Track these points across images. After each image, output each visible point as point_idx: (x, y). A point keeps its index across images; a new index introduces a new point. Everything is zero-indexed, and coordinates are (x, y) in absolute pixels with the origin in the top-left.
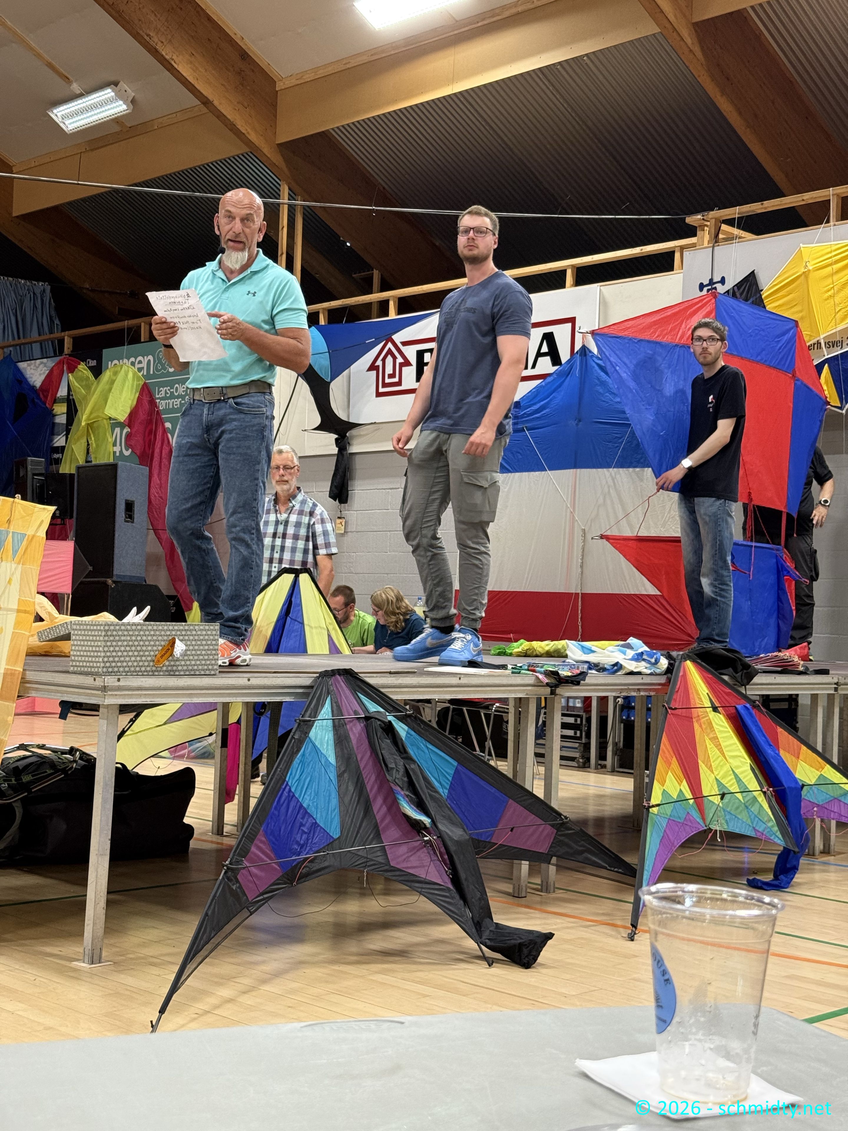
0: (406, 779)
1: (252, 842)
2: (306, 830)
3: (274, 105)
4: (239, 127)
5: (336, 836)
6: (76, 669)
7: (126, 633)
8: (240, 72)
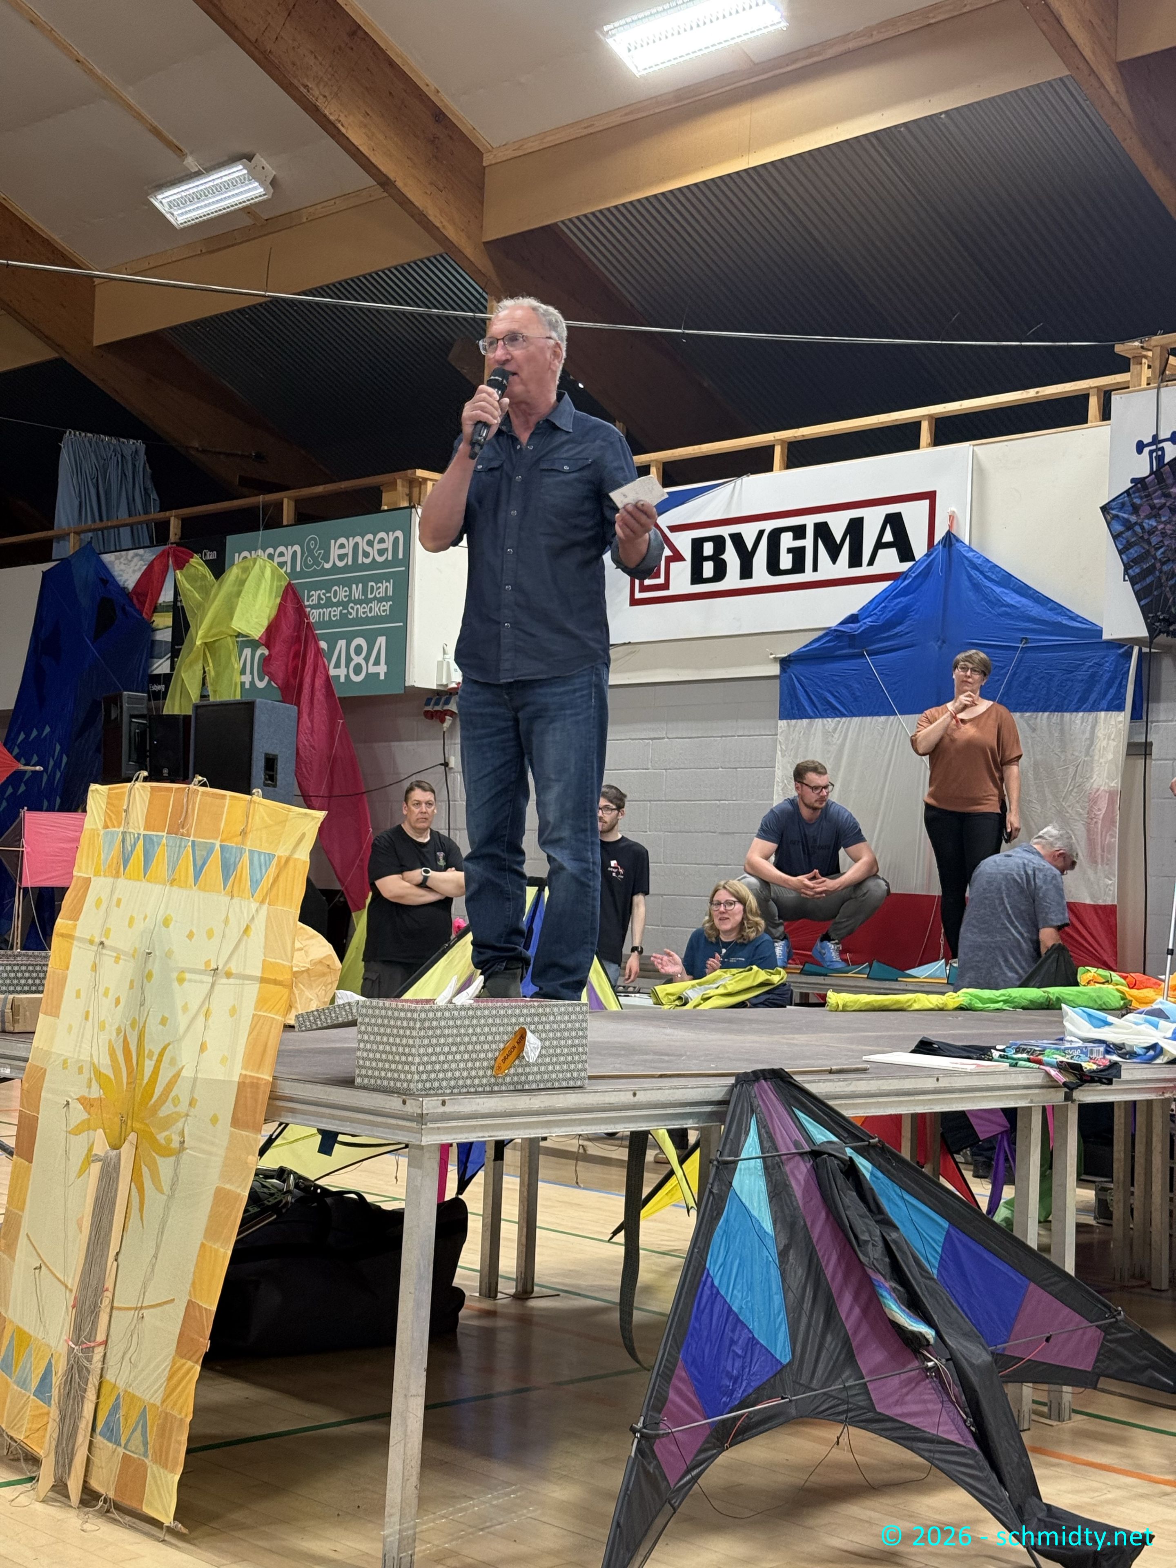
0: (887, 1260)
1: (669, 1383)
2: (739, 1352)
3: (481, 187)
4: (431, 218)
5: (785, 1360)
6: (366, 1081)
7: (451, 1023)
8: (433, 140)
